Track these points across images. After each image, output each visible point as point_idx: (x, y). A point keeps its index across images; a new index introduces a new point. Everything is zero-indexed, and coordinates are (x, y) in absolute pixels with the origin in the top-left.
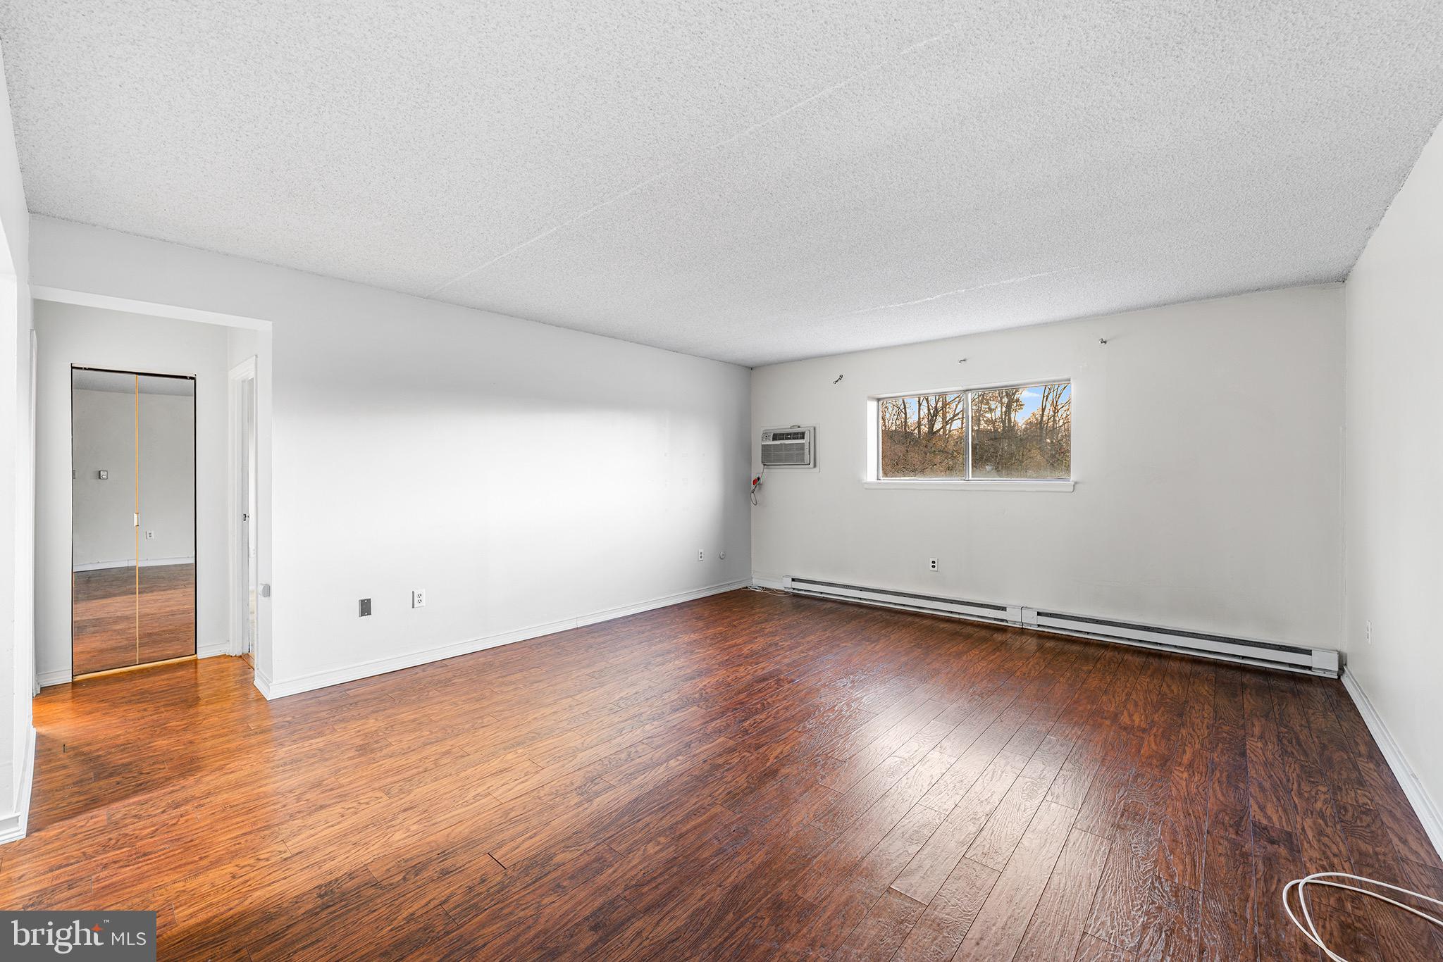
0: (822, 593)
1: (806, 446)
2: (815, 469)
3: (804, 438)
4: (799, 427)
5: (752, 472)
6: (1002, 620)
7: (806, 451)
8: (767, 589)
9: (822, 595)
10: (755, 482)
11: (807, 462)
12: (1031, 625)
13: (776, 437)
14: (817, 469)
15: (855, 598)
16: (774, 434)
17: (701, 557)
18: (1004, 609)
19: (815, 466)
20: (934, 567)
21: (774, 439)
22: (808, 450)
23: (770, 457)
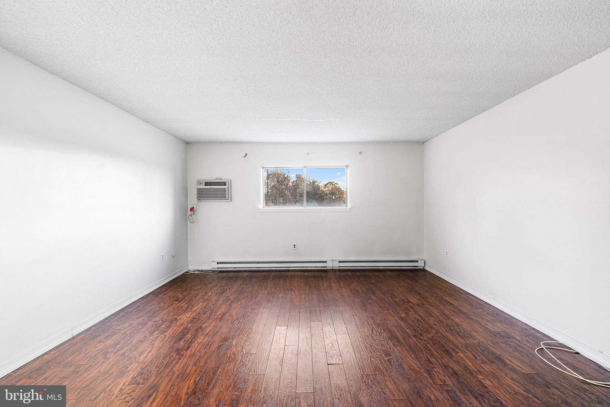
0: (235, 268)
1: (227, 190)
2: (231, 202)
3: (226, 185)
4: (221, 179)
5: (188, 203)
6: (324, 267)
7: (227, 192)
8: (202, 271)
9: (236, 269)
10: (192, 209)
11: (227, 199)
12: (336, 267)
13: (206, 184)
14: (232, 202)
15: (255, 268)
16: (205, 182)
17: (163, 258)
18: (326, 262)
19: (231, 201)
20: (295, 247)
21: (205, 185)
22: (228, 192)
23: (202, 195)
